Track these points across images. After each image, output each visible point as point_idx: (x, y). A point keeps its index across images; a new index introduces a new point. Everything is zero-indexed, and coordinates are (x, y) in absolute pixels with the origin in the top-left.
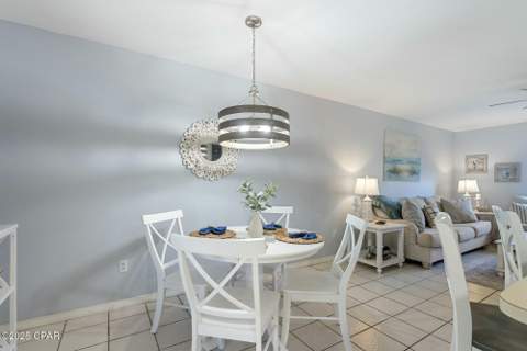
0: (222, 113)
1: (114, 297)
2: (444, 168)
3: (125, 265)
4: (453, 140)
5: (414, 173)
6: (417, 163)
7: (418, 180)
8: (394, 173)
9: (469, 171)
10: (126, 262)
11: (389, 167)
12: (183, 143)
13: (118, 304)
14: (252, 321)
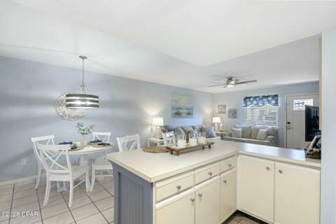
0: (68, 96)
1: (18, 176)
2: (208, 111)
3: (24, 162)
4: (213, 97)
5: (189, 114)
6: (192, 109)
7: (192, 118)
8: (178, 114)
9: (220, 112)
10: (24, 160)
11: (176, 111)
12: (57, 103)
13: (20, 180)
14: (68, 174)
